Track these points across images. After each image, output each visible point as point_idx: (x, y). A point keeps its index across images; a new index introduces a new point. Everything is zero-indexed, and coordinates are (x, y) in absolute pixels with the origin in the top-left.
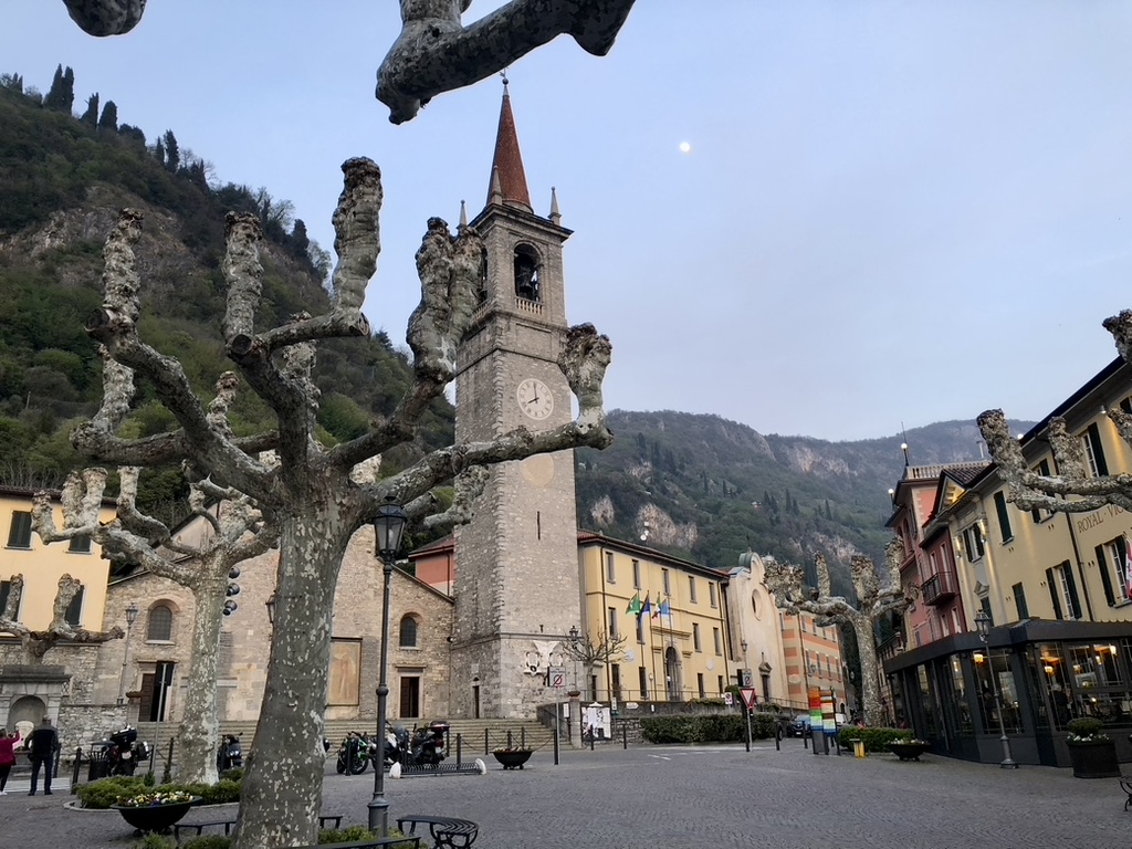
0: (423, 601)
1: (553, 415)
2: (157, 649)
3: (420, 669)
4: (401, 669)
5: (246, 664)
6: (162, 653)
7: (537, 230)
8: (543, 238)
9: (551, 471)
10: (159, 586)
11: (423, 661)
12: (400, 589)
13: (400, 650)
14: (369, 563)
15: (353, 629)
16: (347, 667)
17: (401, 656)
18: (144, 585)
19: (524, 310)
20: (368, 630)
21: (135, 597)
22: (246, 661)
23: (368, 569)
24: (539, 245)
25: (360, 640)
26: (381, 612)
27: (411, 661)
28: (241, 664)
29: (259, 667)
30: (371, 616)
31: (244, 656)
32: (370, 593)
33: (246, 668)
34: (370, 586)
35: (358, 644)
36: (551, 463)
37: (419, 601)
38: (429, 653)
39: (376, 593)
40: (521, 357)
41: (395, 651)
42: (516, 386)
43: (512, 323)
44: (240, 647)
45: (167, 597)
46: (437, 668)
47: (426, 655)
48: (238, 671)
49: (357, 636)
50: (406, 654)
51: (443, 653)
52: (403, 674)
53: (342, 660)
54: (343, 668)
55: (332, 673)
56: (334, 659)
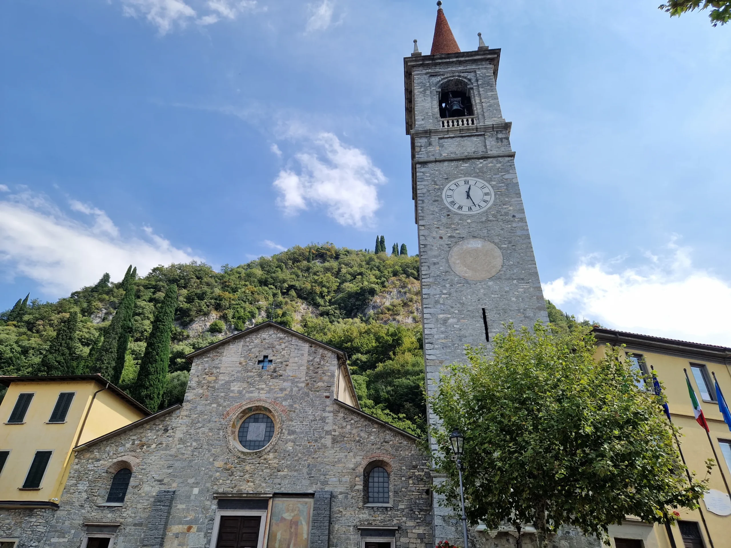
0: (393, 446)
1: (494, 205)
2: (106, 511)
3: (391, 533)
4: (365, 532)
5: (186, 527)
6: (109, 515)
9: (498, 262)
10: (121, 449)
11: (395, 522)
12: (363, 434)
13: (363, 508)
14: (328, 409)
15: (306, 482)
16: (296, 529)
17: (365, 515)
18: (108, 448)
19: (451, 127)
20: (325, 483)
21: (99, 460)
22: (187, 522)
23: (327, 414)
25: (312, 495)
26: (339, 461)
27: (378, 522)
28: (181, 526)
29: (199, 530)
30: (327, 467)
31: (185, 517)
32: (328, 441)
33: (186, 531)
34: (328, 433)
35: (310, 500)
36: (498, 252)
37: (387, 446)
38: (403, 510)
39: (335, 441)
40: (446, 164)
41: (358, 509)
42: (441, 189)
43: (434, 139)
44: (180, 506)
45: (124, 458)
46: (414, 531)
47: (399, 513)
48: (177, 536)
49: (310, 491)
50: (372, 513)
51: (421, 510)
52: (367, 539)
53: (291, 520)
54: (293, 530)
55: (279, 536)
56: (283, 519)
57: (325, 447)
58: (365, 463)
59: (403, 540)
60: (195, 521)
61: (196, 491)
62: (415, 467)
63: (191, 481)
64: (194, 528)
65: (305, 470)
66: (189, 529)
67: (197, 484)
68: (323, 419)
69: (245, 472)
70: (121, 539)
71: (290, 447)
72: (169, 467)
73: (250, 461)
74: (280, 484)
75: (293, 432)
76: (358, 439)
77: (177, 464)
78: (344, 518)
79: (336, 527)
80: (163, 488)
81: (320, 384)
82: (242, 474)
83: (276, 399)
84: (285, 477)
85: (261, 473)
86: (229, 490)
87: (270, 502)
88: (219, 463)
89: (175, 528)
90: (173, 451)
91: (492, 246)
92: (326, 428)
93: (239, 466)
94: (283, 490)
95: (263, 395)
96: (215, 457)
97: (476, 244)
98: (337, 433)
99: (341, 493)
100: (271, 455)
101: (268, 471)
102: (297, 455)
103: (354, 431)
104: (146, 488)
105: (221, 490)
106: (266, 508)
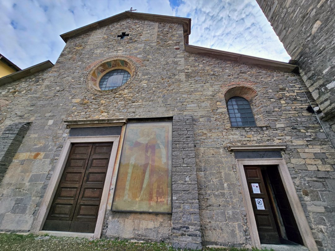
3: (275, 153)
4: (239, 153)
5: (33, 154)
12: (216, 69)
13: (232, 129)
14: (178, 56)
16: (153, 153)
17: (235, 136)
23: (178, 59)
27: (254, 142)
28: (28, 154)
29: (46, 157)
30: (184, 96)
31: (35, 145)
33: (32, 158)
34: (181, 71)
38: (283, 129)
39: (188, 76)
41: (225, 130)
44: (33, 136)
46: (307, 150)
47: (278, 132)
48: (22, 163)
49: (168, 116)
50: (244, 133)
51: (308, 128)
52: (246, 162)
53: (147, 144)
54: (149, 154)
56: (138, 144)
57: (180, 81)
58: (225, 90)
59: (296, 161)
60: (44, 148)
61: (51, 122)
62: (283, 89)
63: (48, 115)
64: (42, 155)
65: (160, 100)
66: (37, 155)
67: (52, 117)
68: (175, 63)
69: (100, 105)
71: (144, 84)
72: (32, 106)
73: (106, 96)
74: (134, 113)
75: (147, 74)
76: (212, 73)
77: (40, 103)
78: (210, 141)
79: (202, 149)
81: (170, 42)
82: (97, 106)
83: (131, 54)
84: (140, 107)
85: (115, 105)
87: (124, 128)
88: (77, 100)
89: (23, 156)
90: (39, 94)
92: (178, 68)
93: (95, 101)
96: (74, 96)
98: (190, 71)
99: (202, 117)
101: (123, 102)
102: (152, 89)
103: (207, 68)
106: (120, 133)
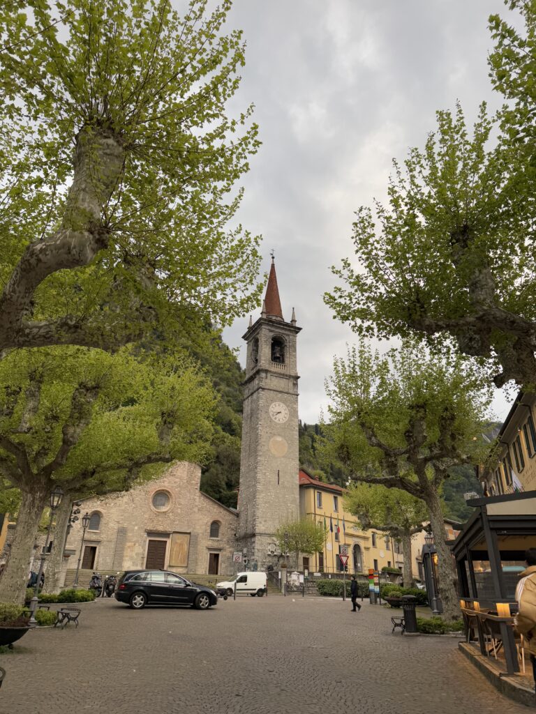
0: (223, 515)
1: (288, 420)
2: (92, 534)
6: (95, 536)
7: (283, 329)
8: (287, 332)
9: (286, 449)
10: (95, 504)
11: (222, 546)
12: (211, 508)
14: (196, 494)
15: (187, 528)
18: (88, 503)
19: (276, 368)
20: (194, 528)
22: (133, 542)
23: (196, 497)
24: (285, 336)
25: (190, 533)
26: (201, 519)
27: (215, 545)
28: (131, 543)
29: (139, 545)
30: (196, 521)
31: (133, 539)
32: (196, 510)
34: (196, 506)
35: (188, 536)
36: (286, 445)
37: (221, 514)
38: (225, 541)
39: (199, 510)
40: (272, 392)
41: (208, 540)
42: (269, 406)
43: (269, 375)
44: (130, 535)
45: (98, 509)
46: (228, 549)
47: (223, 542)
48: (129, 547)
49: (188, 531)
50: (213, 542)
51: (232, 542)
52: (211, 552)
53: (180, 543)
54: (181, 547)
55: (175, 549)
56: (176, 543)
57: (195, 512)
58: (211, 521)
59: (224, 553)
60: (137, 541)
61: (136, 528)
62: (231, 524)
63: (134, 523)
64: (137, 545)
65: (186, 522)
66: (135, 545)
67: (136, 525)
68: (194, 499)
69: (159, 521)
70: (102, 547)
72: (122, 516)
73: (161, 516)
74: (175, 528)
75: (180, 504)
76: (209, 510)
77: (126, 515)
78: (202, 543)
79: (199, 547)
80: (120, 525)
81: (193, 482)
83: (172, 487)
84: (177, 525)
85: (166, 522)
86: (152, 529)
87: (171, 536)
88: (146, 516)
89: (129, 544)
90: (123, 508)
91: (285, 441)
93: (156, 518)
94: (177, 530)
95: (166, 484)
96: (144, 512)
97: (279, 439)
98: (200, 507)
99: (201, 533)
100: (171, 514)
101: (170, 521)
103: (208, 506)
104: (111, 525)
105: (148, 528)
106: (169, 537)
